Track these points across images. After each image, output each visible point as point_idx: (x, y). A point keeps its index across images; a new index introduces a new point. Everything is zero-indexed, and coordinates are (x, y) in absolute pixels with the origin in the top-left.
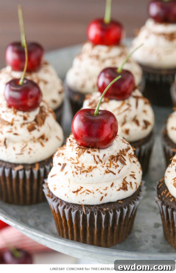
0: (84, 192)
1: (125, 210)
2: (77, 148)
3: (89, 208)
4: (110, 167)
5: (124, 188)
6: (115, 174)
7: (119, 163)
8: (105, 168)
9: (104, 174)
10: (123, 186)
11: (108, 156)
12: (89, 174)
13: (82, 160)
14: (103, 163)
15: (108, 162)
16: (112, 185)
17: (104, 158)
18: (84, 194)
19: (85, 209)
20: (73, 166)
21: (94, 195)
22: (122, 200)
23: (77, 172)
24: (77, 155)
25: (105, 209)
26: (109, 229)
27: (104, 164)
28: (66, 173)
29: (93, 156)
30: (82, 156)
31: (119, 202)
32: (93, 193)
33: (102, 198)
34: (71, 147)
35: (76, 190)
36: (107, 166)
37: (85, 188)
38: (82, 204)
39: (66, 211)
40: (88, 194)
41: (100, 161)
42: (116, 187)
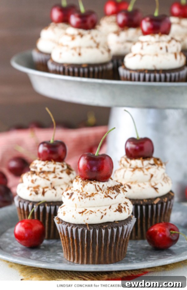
0: (88, 212)
1: (121, 229)
2: (82, 181)
3: (92, 226)
4: (108, 193)
6: (112, 198)
7: (115, 191)
8: (104, 194)
9: (104, 198)
10: (119, 209)
11: (106, 187)
12: (92, 198)
13: (86, 189)
14: (103, 191)
15: (106, 190)
16: (110, 207)
17: (103, 188)
18: (88, 214)
19: (89, 227)
20: (79, 194)
22: (119, 221)
23: (82, 197)
24: (82, 186)
25: (104, 226)
26: (108, 245)
27: (104, 191)
28: (73, 200)
29: (94, 186)
30: (86, 186)
31: (116, 222)
32: (95, 213)
33: (102, 216)
34: (77, 182)
35: (81, 211)
36: (106, 193)
37: (88, 209)
38: (86, 224)
39: (74, 229)
40: (91, 213)
41: (101, 189)
42: (113, 209)
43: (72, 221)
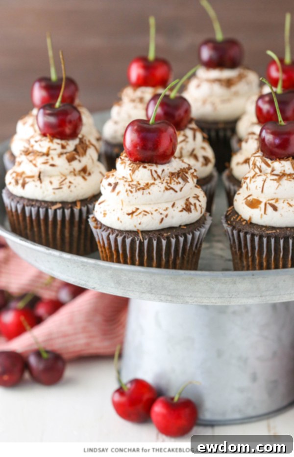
0: (140, 213)
1: (190, 237)
2: (130, 164)
3: (147, 234)
4: (171, 183)
5: (187, 208)
6: (176, 191)
7: (180, 180)
8: (165, 185)
9: (164, 191)
10: (186, 207)
11: (167, 172)
12: (146, 191)
13: (137, 177)
14: (162, 180)
15: (167, 178)
16: (173, 205)
17: (163, 174)
18: (141, 216)
19: (142, 235)
20: (127, 184)
21: (152, 216)
22: (186, 225)
23: (132, 190)
24: (131, 172)
25: (165, 235)
26: (171, 262)
27: (164, 180)
28: (118, 193)
29: (149, 172)
30: (137, 172)
31: (182, 227)
32: (152, 214)
33: (162, 219)
34: (124, 164)
35: (130, 212)
36: (167, 183)
37: (141, 209)
38: (138, 230)
39: (120, 239)
40: (146, 215)
41: (159, 176)
42: (178, 207)
43: (117, 226)
